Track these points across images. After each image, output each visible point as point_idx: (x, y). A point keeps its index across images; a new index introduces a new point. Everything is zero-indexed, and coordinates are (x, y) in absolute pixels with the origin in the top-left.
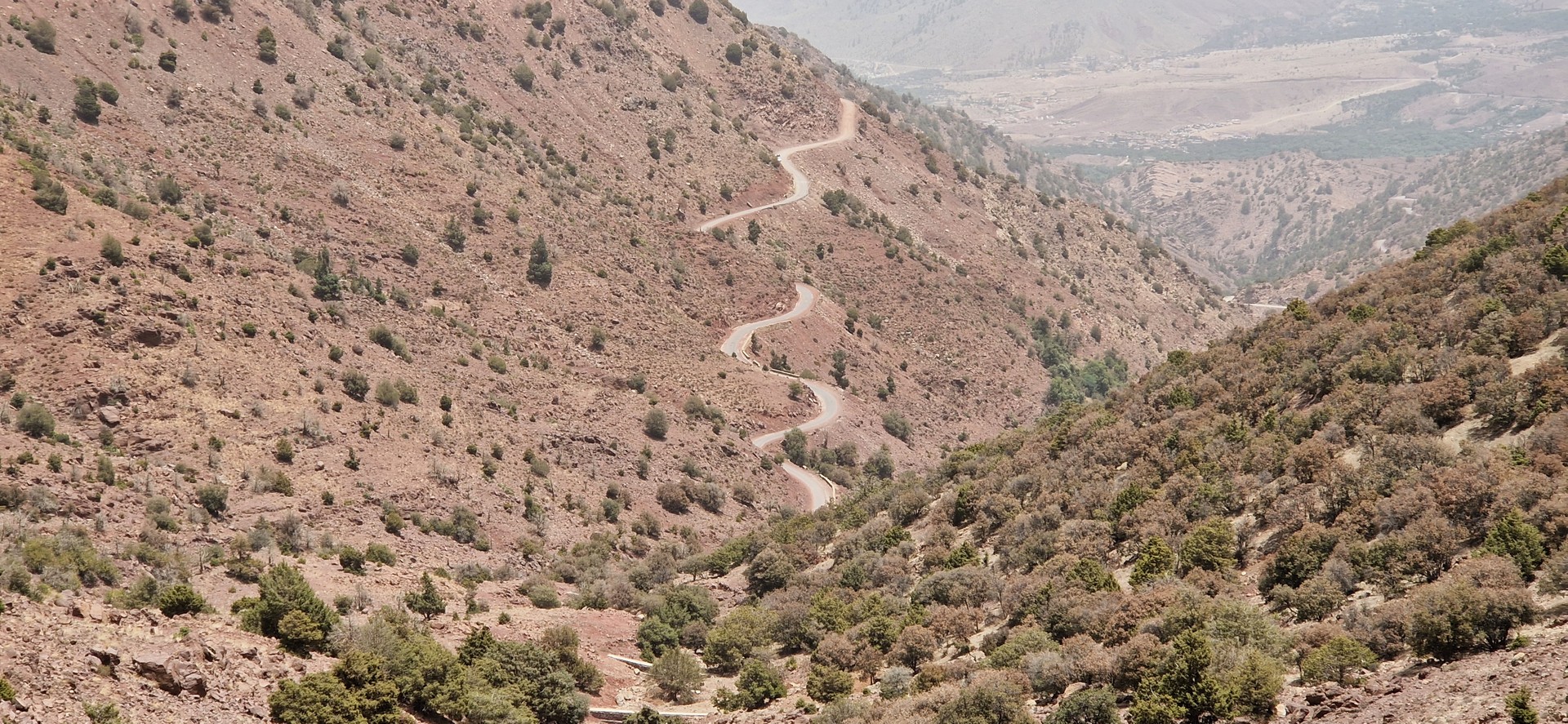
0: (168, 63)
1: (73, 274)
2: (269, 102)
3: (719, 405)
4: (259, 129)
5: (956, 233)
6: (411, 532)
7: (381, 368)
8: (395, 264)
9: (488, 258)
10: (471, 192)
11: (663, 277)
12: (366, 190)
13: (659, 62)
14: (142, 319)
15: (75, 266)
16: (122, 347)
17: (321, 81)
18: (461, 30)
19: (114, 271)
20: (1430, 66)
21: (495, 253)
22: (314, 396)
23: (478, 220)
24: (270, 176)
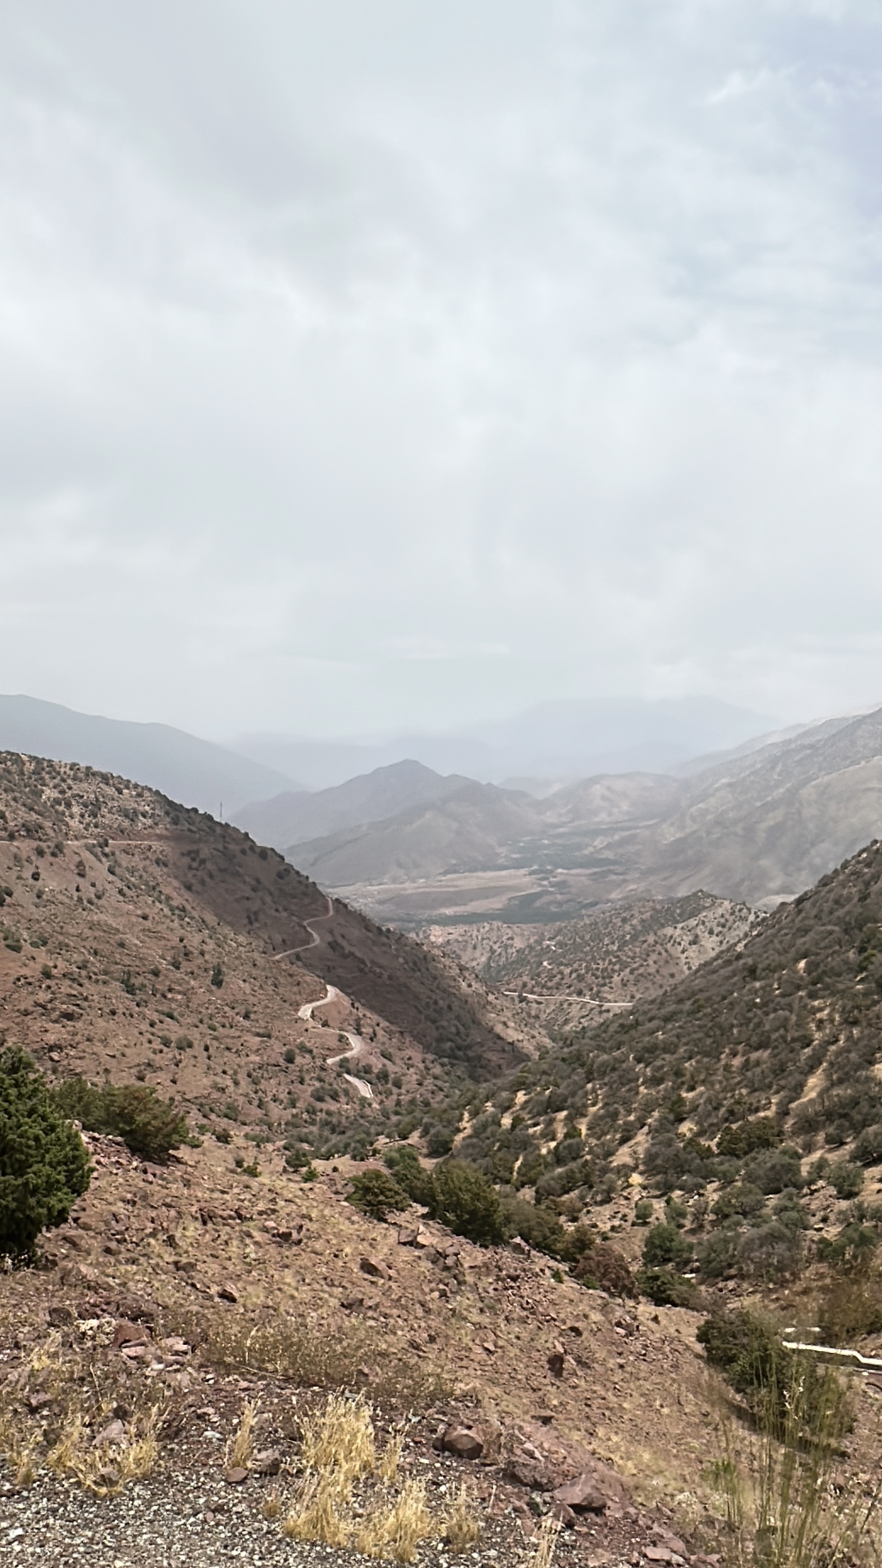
0: (36, 876)
1: (30, 984)
2: (84, 896)
3: (310, 1045)
4: (80, 910)
8: (150, 976)
9: (192, 973)
10: (181, 940)
11: (270, 982)
14: (65, 1006)
15: (30, 980)
16: (56, 1022)
17: (108, 886)
18: (158, 862)
21: (196, 971)
22: (148, 1045)
23: (186, 955)
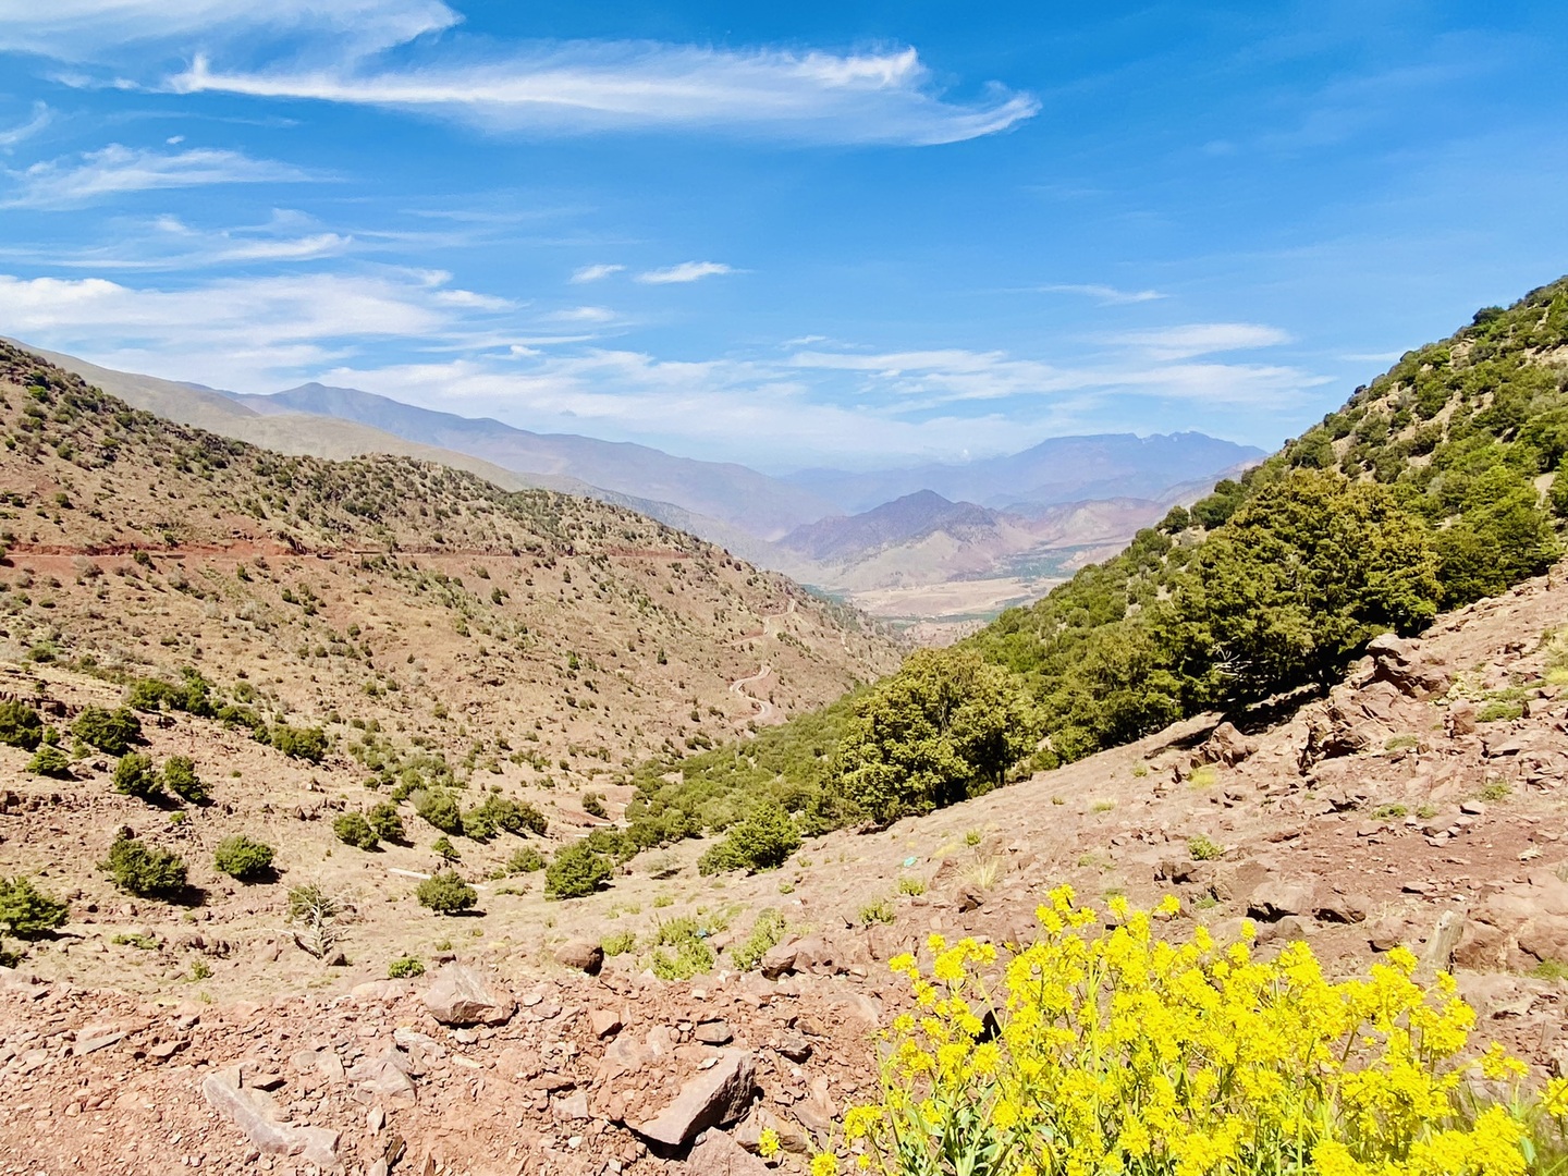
1: (467, 659)
2: (565, 597)
3: (724, 711)
4: (560, 607)
5: (829, 649)
6: (580, 755)
7: (584, 695)
9: (643, 654)
10: (639, 631)
11: (711, 663)
12: (599, 629)
13: (721, 585)
14: (491, 676)
15: (468, 657)
16: (482, 686)
17: (587, 590)
19: (483, 658)
20: (1029, 590)
21: (646, 653)
22: (554, 705)
23: (641, 641)
24: (564, 624)
